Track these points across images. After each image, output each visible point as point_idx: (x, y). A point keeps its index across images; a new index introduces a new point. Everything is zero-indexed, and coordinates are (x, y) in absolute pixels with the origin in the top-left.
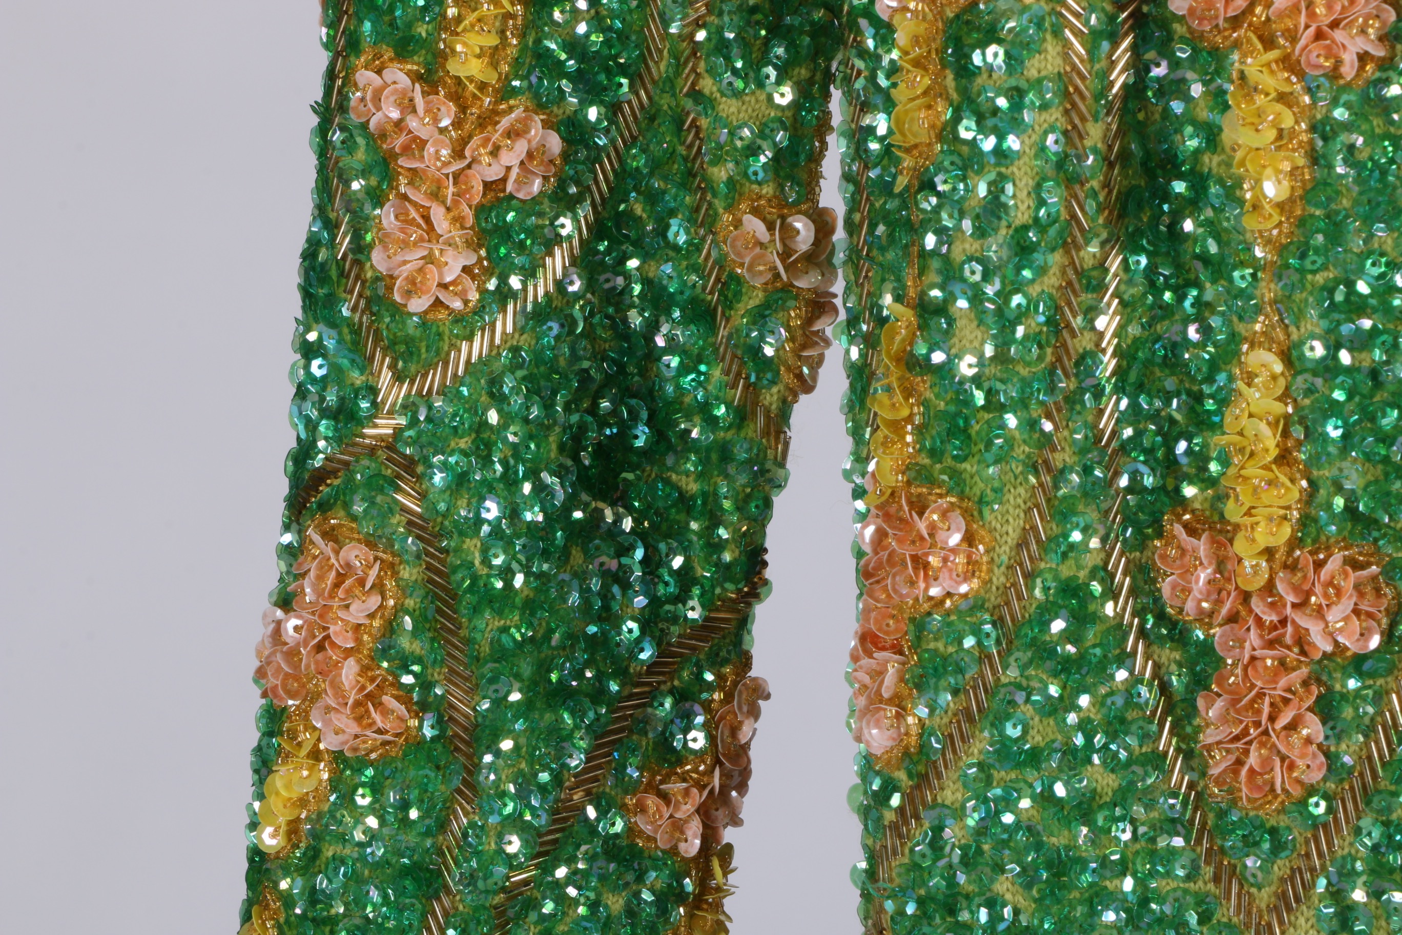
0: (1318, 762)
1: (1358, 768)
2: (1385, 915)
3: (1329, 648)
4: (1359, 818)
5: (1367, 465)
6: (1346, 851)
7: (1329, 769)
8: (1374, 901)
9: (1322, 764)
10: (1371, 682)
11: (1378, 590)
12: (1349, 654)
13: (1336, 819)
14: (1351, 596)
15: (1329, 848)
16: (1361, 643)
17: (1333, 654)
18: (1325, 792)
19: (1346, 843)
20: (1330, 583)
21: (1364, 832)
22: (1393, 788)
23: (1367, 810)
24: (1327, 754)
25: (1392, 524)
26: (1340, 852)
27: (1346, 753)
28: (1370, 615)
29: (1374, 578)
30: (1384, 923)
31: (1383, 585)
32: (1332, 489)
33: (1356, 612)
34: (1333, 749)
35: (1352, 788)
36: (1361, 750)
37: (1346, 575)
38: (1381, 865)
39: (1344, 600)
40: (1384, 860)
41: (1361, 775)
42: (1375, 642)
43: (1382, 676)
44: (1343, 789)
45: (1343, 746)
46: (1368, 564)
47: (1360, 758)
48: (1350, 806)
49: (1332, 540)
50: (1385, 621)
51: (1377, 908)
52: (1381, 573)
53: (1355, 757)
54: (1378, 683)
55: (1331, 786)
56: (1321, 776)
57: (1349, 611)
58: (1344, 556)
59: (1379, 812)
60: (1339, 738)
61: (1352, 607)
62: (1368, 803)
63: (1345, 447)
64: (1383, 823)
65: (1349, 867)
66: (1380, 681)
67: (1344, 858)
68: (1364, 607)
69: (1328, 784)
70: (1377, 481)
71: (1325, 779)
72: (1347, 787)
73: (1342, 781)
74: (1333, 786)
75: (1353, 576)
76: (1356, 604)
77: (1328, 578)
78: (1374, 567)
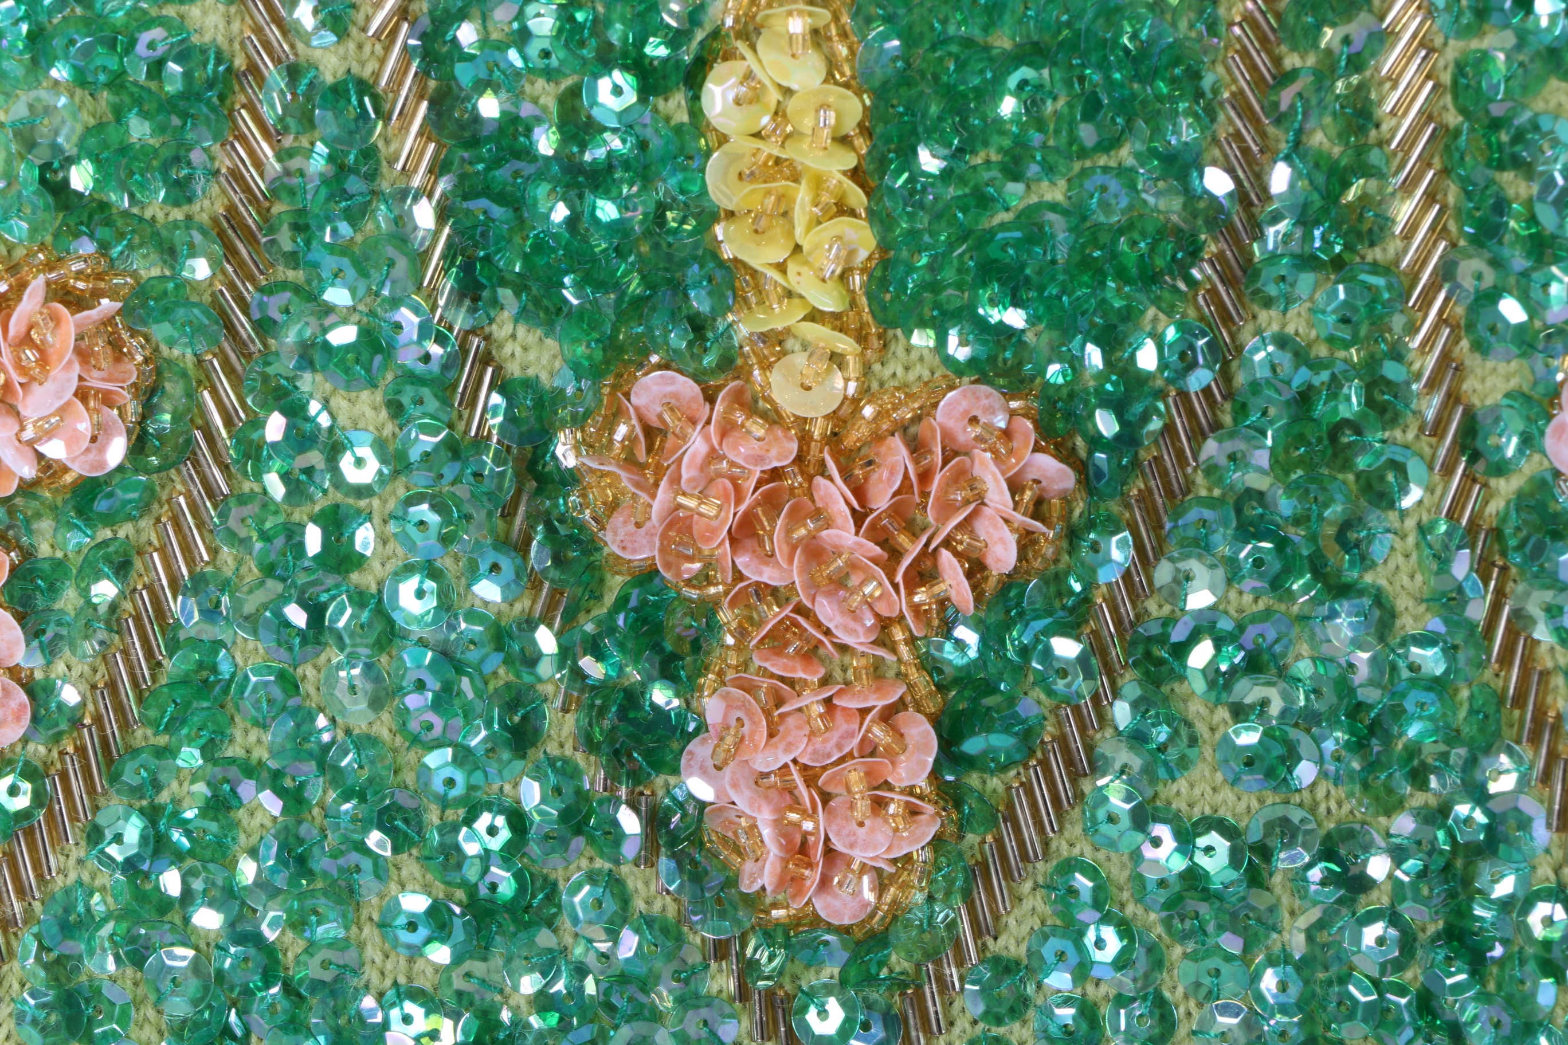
0: (13, 704)
1: (91, 707)
2: (152, 997)
3: (28, 471)
4: (96, 808)
5: (79, 92)
6: (73, 876)
7: (35, 719)
8: (130, 971)
9: (22, 706)
10: (108, 534)
11: (115, 345)
12: (68, 478)
13: (50, 815)
14: (70, 363)
15: (40, 877)
16: (91, 456)
17: (36, 483)
18: (27, 763)
19: (72, 861)
20: (26, 340)
21: (109, 835)
22: (163, 740)
23: (112, 792)
24: (30, 688)
25: (135, 210)
26: (60, 880)
27: (65, 680)
28: (107, 399)
29: (110, 321)
30: (151, 1013)
31: (125, 336)
32: (14, 147)
33: (82, 394)
34: (38, 675)
35: (81, 750)
36: (95, 671)
37: (55, 319)
38: (141, 897)
39: (56, 371)
40: (148, 887)
41: (98, 719)
42: (116, 451)
43: (130, 518)
44: (62, 753)
45: (60, 667)
46: (97, 294)
47: (94, 687)
48: (77, 786)
49: (19, 253)
50: (133, 408)
51: (136, 984)
52: (119, 312)
53: (85, 687)
54: (121, 534)
55: (38, 749)
56: (22, 732)
57: (69, 394)
58: (48, 284)
59: (137, 792)
60: (51, 651)
61: (74, 384)
62: (114, 778)
63: (34, 60)
64: (142, 811)
65: (81, 908)
66: (125, 530)
67: (67, 891)
68: (96, 382)
69: (31, 747)
70: (101, 126)
71: (25, 740)
72: (70, 749)
73: (57, 738)
74: (42, 749)
75: (71, 322)
76: (81, 378)
77: (23, 329)
78: (105, 302)
